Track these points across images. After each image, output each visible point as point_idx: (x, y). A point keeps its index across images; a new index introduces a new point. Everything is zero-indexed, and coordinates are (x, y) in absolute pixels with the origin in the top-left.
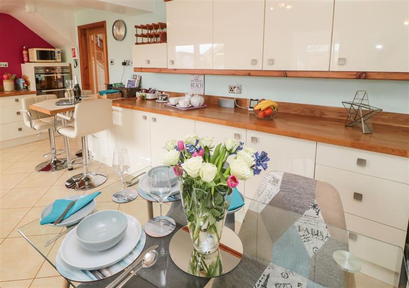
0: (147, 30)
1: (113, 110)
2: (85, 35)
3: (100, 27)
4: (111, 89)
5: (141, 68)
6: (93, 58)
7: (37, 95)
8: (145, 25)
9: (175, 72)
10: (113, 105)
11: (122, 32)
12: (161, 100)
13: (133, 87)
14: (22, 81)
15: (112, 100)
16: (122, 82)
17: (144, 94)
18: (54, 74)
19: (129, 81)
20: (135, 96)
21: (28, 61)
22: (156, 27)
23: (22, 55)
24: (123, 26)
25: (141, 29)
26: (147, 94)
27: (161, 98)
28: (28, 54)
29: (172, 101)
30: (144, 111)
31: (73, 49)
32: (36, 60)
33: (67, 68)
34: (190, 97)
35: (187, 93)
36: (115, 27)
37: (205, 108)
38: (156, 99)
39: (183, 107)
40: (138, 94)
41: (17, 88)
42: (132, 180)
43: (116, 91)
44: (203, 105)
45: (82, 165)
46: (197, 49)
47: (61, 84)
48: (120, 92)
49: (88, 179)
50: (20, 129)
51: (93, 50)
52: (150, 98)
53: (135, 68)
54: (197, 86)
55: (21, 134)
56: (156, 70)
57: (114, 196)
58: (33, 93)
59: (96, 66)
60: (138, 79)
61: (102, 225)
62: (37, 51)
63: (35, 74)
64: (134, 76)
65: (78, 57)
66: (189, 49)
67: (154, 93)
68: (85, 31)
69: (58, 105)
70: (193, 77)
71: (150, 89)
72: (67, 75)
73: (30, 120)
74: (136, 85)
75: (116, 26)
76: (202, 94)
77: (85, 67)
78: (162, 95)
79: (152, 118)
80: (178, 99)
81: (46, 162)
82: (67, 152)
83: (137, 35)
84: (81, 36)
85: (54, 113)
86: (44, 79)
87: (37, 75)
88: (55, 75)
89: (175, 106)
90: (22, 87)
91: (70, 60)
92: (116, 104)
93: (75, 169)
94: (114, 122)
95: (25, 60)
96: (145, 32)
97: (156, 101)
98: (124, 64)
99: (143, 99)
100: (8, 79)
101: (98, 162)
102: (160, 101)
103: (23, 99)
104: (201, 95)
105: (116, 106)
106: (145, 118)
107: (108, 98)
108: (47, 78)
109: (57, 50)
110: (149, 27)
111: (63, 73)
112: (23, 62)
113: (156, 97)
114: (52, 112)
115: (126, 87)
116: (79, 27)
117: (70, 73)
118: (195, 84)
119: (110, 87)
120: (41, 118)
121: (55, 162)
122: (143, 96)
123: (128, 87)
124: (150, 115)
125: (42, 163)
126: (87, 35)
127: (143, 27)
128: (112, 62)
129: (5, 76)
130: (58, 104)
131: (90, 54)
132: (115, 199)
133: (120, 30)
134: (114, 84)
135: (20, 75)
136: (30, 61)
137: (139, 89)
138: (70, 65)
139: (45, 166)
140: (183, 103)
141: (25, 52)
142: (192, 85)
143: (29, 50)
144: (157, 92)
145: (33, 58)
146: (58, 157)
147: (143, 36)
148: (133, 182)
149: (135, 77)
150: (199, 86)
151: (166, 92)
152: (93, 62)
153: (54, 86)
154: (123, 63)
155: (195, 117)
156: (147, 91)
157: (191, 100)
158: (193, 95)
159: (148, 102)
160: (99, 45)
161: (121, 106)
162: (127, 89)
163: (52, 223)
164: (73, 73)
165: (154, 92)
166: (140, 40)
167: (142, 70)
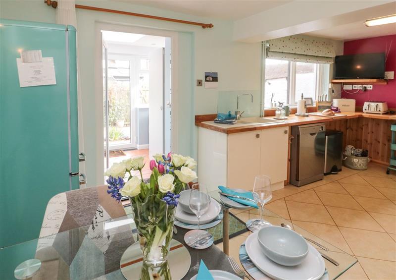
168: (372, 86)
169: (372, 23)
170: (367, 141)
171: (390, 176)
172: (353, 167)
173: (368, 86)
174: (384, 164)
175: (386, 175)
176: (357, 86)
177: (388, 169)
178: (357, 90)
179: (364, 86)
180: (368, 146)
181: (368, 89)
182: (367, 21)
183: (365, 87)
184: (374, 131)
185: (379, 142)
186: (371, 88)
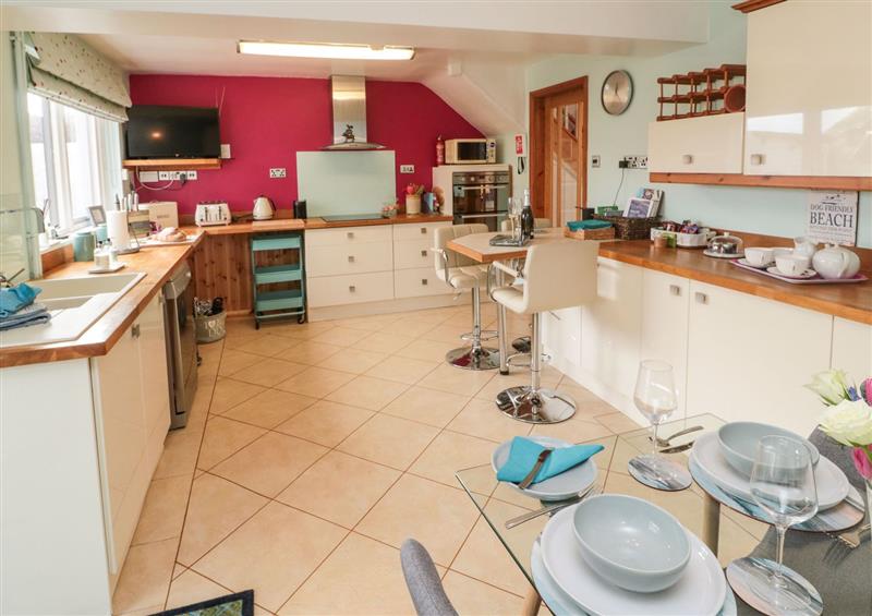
0: (689, 87)
1: (598, 265)
2: (543, 109)
3: (576, 89)
4: (592, 218)
5: (669, 174)
6: (555, 155)
7: (454, 224)
8: (684, 72)
9: (766, 182)
10: (600, 254)
11: (624, 97)
12: (719, 251)
13: (642, 216)
14: (432, 198)
15: (598, 242)
16: (617, 204)
17: (671, 234)
18: (479, 185)
19: (633, 202)
20: (648, 235)
21: (444, 163)
22: (713, 75)
23: (435, 150)
24: (628, 82)
25: (674, 86)
26: (680, 235)
27: (720, 247)
28: (444, 150)
29: (754, 256)
30: (676, 274)
31: (519, 139)
32: (456, 161)
33: (504, 174)
34: (810, 250)
35: (800, 241)
36: (607, 87)
37: (860, 283)
38: (705, 248)
39: (791, 274)
40: (656, 234)
41: (424, 208)
42: (670, 439)
43: (604, 223)
44: (855, 277)
45: (528, 369)
46: (812, 124)
47: (490, 205)
48: (614, 226)
49: (537, 402)
50: (425, 282)
51: (556, 137)
52: (687, 244)
53: (651, 174)
54: (833, 221)
55: (425, 290)
56: (708, 180)
57: (631, 463)
58: (447, 219)
59: (559, 170)
60: (655, 197)
61: (629, 530)
62: (459, 144)
63: (454, 185)
64: (645, 191)
65: (526, 154)
66: (790, 123)
67: (697, 232)
68: (542, 102)
69: (494, 245)
70: (819, 198)
71: (686, 222)
72: (503, 187)
73: (445, 267)
74: (650, 213)
75: (611, 85)
76: (848, 245)
77: (538, 172)
78: (718, 240)
79: (697, 294)
80: (773, 255)
81: (464, 349)
82: (501, 338)
83: (662, 100)
84: (535, 110)
85: (488, 259)
86: (463, 195)
87: (456, 188)
88: (482, 188)
89: (764, 269)
90: (431, 208)
91: (511, 159)
92: (605, 251)
93: (513, 374)
94: (601, 292)
95: (440, 160)
96: (685, 90)
97: (705, 252)
98: (624, 164)
99: (669, 246)
100: (413, 193)
101: (555, 369)
102: (715, 254)
103: (435, 230)
104: (848, 248)
105: (607, 257)
106: (677, 290)
107: (587, 237)
108: (468, 192)
109: (489, 141)
110: (695, 79)
111: (495, 184)
112: (436, 166)
113: (704, 242)
114: (484, 257)
115: (625, 215)
116: (531, 94)
117: (510, 185)
118: (825, 218)
119: (588, 214)
120: (462, 266)
121: (478, 353)
122: (669, 239)
123: (631, 216)
124: (691, 286)
125: (456, 350)
126: (546, 109)
127: (678, 80)
128: (595, 161)
129: (409, 188)
130: (494, 242)
131: (549, 146)
132: (635, 472)
133: (619, 93)
134: (599, 208)
135: (429, 188)
136: (447, 161)
137: (657, 222)
138: (511, 168)
139: (461, 356)
140: (788, 265)
141: (439, 147)
142: (813, 220)
143: (447, 142)
144: (705, 232)
145: (451, 157)
146: (484, 344)
147: (678, 99)
148: (674, 443)
149: (647, 194)
150: (840, 220)
151: (731, 233)
152: (555, 162)
153: (478, 209)
154: (620, 162)
155: (836, 306)
156: (678, 228)
157: (815, 258)
158: (820, 246)
159: (679, 252)
160: (567, 127)
161: (618, 258)
162: (631, 220)
163: (517, 483)
164: (514, 183)
165: (698, 230)
166: (669, 109)
167: (670, 178)
168: (195, 173)
169: (248, 48)
170: (205, 282)
171: (263, 330)
172: (209, 340)
173: (189, 173)
174: (239, 316)
175: (255, 331)
176: (166, 173)
177: (256, 320)
178: (168, 182)
179: (181, 173)
180: (209, 289)
181: (189, 178)
182: (242, 41)
183: (184, 176)
184: (214, 259)
185: (225, 278)
186: (195, 178)
